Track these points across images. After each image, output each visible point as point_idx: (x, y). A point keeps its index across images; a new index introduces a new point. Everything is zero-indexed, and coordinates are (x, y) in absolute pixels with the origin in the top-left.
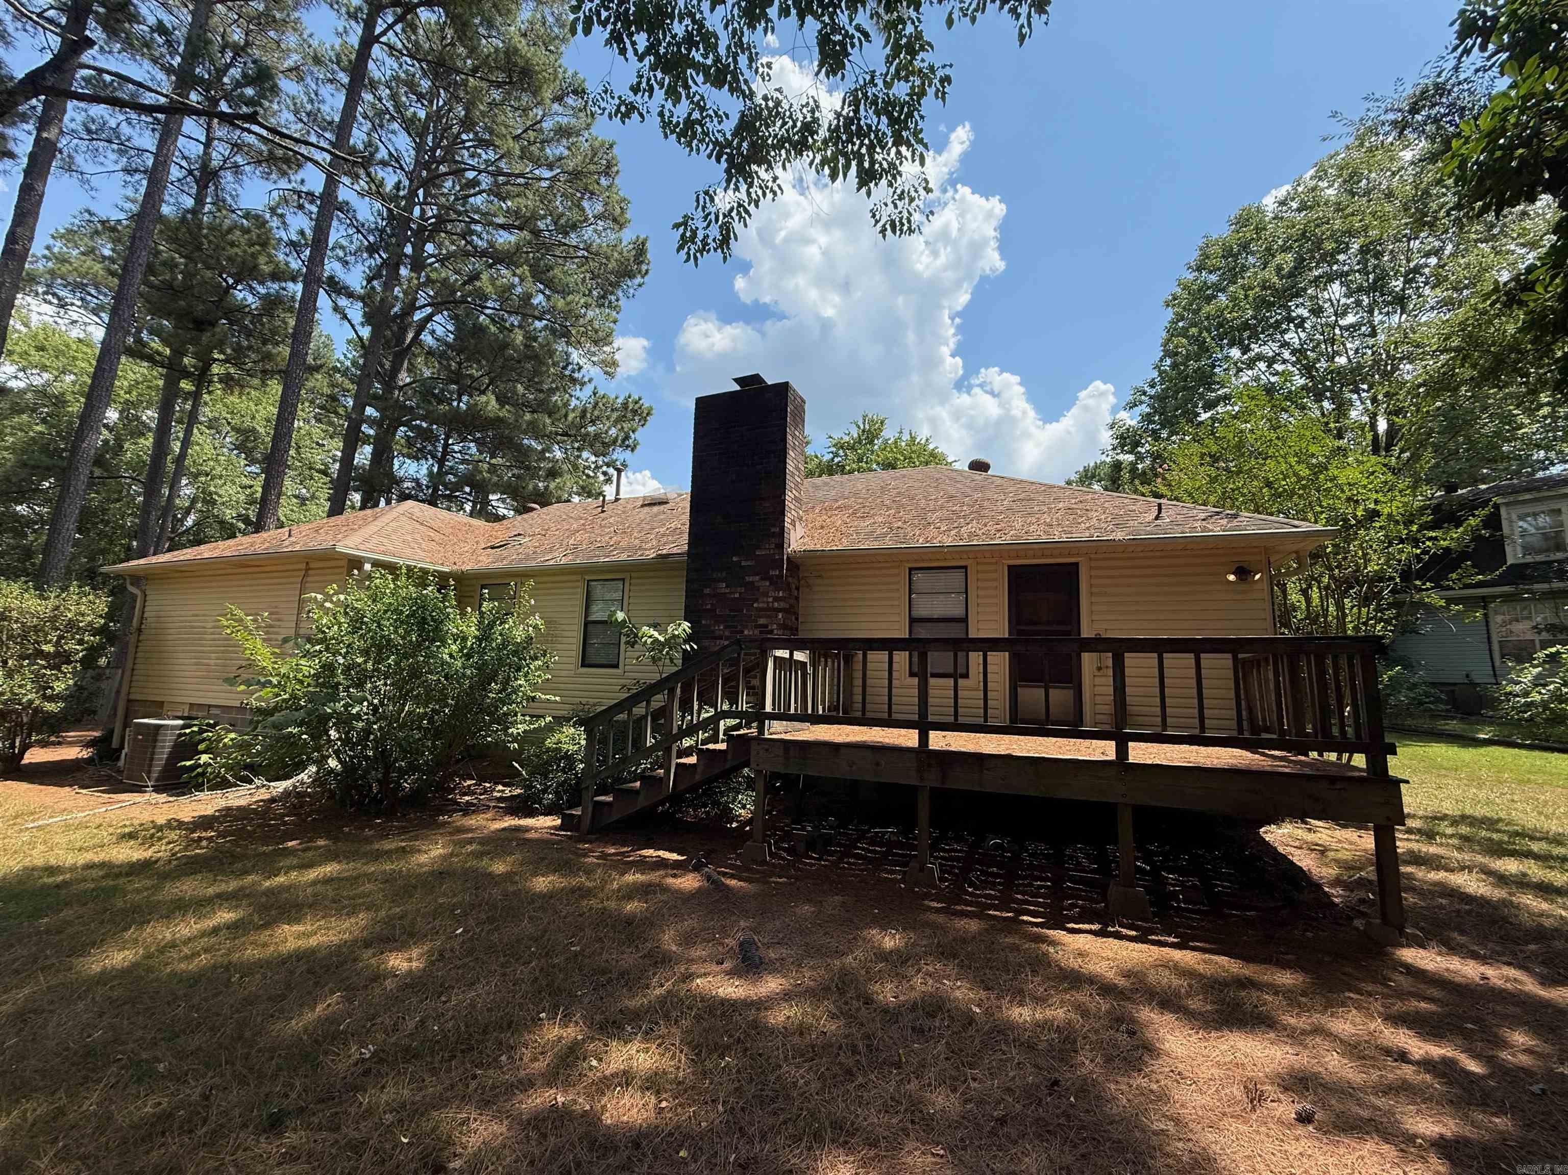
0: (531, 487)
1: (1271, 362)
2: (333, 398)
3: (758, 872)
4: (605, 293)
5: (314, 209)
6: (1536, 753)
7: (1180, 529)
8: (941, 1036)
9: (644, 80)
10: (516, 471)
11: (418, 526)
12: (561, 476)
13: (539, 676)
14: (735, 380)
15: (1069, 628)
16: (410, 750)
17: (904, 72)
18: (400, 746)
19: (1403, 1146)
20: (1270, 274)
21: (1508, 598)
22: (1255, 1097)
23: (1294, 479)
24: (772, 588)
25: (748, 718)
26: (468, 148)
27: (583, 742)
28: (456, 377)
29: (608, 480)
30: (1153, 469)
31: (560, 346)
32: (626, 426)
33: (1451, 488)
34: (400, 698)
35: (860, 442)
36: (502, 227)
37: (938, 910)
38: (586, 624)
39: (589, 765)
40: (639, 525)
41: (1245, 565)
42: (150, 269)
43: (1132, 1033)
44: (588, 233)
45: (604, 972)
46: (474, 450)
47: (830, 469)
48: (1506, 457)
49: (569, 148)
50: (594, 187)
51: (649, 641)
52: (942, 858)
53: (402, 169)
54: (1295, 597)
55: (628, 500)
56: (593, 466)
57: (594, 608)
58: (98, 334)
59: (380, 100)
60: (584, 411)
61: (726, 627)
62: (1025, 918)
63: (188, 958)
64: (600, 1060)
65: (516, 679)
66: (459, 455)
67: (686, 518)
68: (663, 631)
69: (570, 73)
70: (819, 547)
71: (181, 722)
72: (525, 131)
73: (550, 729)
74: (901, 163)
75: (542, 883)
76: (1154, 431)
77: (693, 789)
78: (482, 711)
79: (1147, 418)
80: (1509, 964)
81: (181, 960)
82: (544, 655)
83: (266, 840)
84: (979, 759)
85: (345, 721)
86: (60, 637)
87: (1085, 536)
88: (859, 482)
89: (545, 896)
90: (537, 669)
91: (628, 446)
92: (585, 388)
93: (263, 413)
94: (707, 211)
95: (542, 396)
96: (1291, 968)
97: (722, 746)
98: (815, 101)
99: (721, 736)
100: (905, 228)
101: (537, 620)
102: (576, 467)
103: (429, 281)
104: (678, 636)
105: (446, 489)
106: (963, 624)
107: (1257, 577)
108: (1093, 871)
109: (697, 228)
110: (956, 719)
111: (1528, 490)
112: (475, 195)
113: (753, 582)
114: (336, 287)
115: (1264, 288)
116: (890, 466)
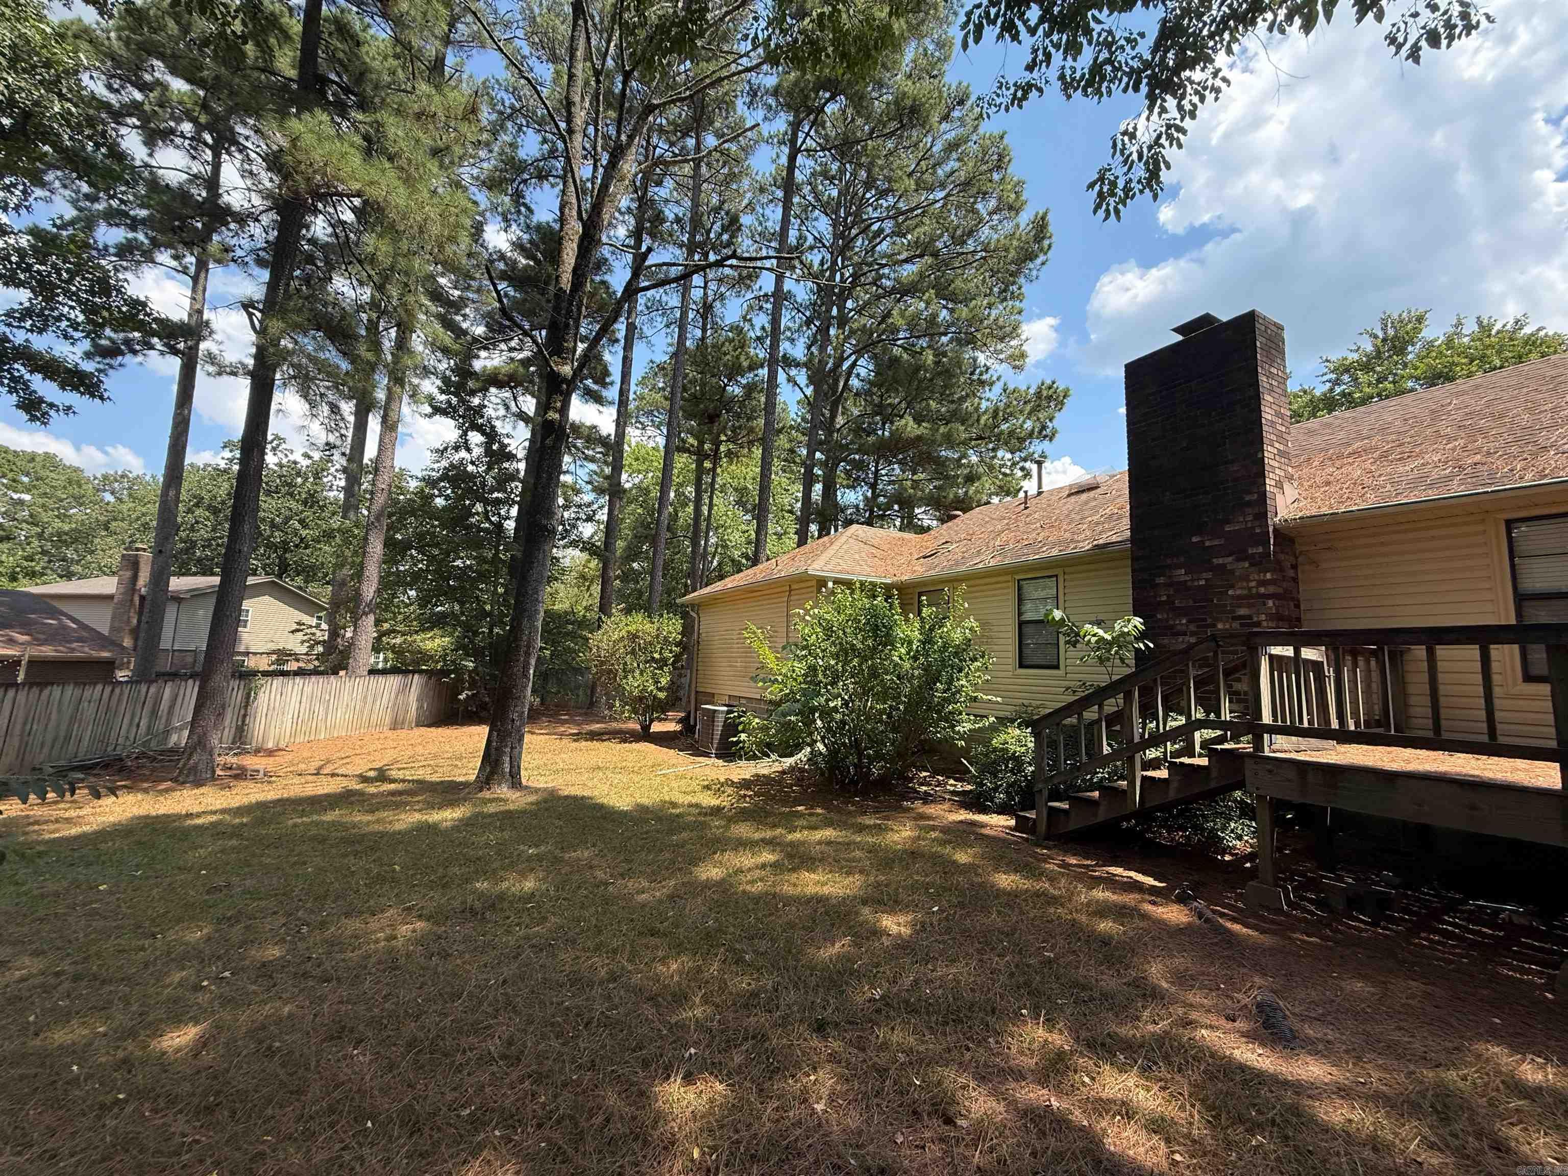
0: (951, 496)
2: (792, 451)
3: (1272, 922)
4: (1007, 286)
5: (769, 306)
9: (1040, 53)
10: (936, 483)
11: (862, 545)
12: (979, 479)
13: (979, 677)
14: (1175, 330)
16: (876, 741)
18: (869, 736)
24: (1253, 569)
25: (1235, 730)
26: (871, 205)
27: (1031, 745)
28: (879, 410)
29: (1027, 475)
31: (968, 354)
32: (1042, 415)
34: (864, 694)
36: (906, 261)
38: (1021, 624)
39: (1039, 767)
40: (1068, 516)
42: (685, 389)
44: (985, 232)
45: (1084, 988)
46: (898, 471)
47: (1329, 403)
49: (959, 160)
50: (988, 187)
51: (1094, 639)
53: (824, 246)
55: (1051, 492)
56: (1009, 464)
57: (1028, 606)
58: (661, 441)
59: (804, 198)
60: (996, 412)
61: (1189, 621)
63: (752, 882)
64: (1093, 1079)
65: (958, 680)
66: (886, 478)
67: (1125, 499)
68: (1109, 629)
69: (954, 87)
70: (1325, 510)
71: (725, 709)
72: (918, 164)
73: (994, 729)
75: (1005, 880)
77: (1166, 807)
78: (929, 709)
81: (748, 882)
82: (983, 657)
83: (785, 803)
85: (826, 713)
86: (662, 648)
88: (1384, 412)
89: (1009, 894)
90: (978, 670)
91: (1046, 436)
92: (994, 388)
93: (751, 474)
94: (1127, 152)
95: (953, 406)
97: (1202, 761)
99: (1198, 750)
101: (972, 622)
102: (991, 468)
103: (852, 332)
104: (1128, 633)
105: (880, 509)
109: (1116, 177)
112: (880, 243)
113: (1224, 566)
114: (789, 362)
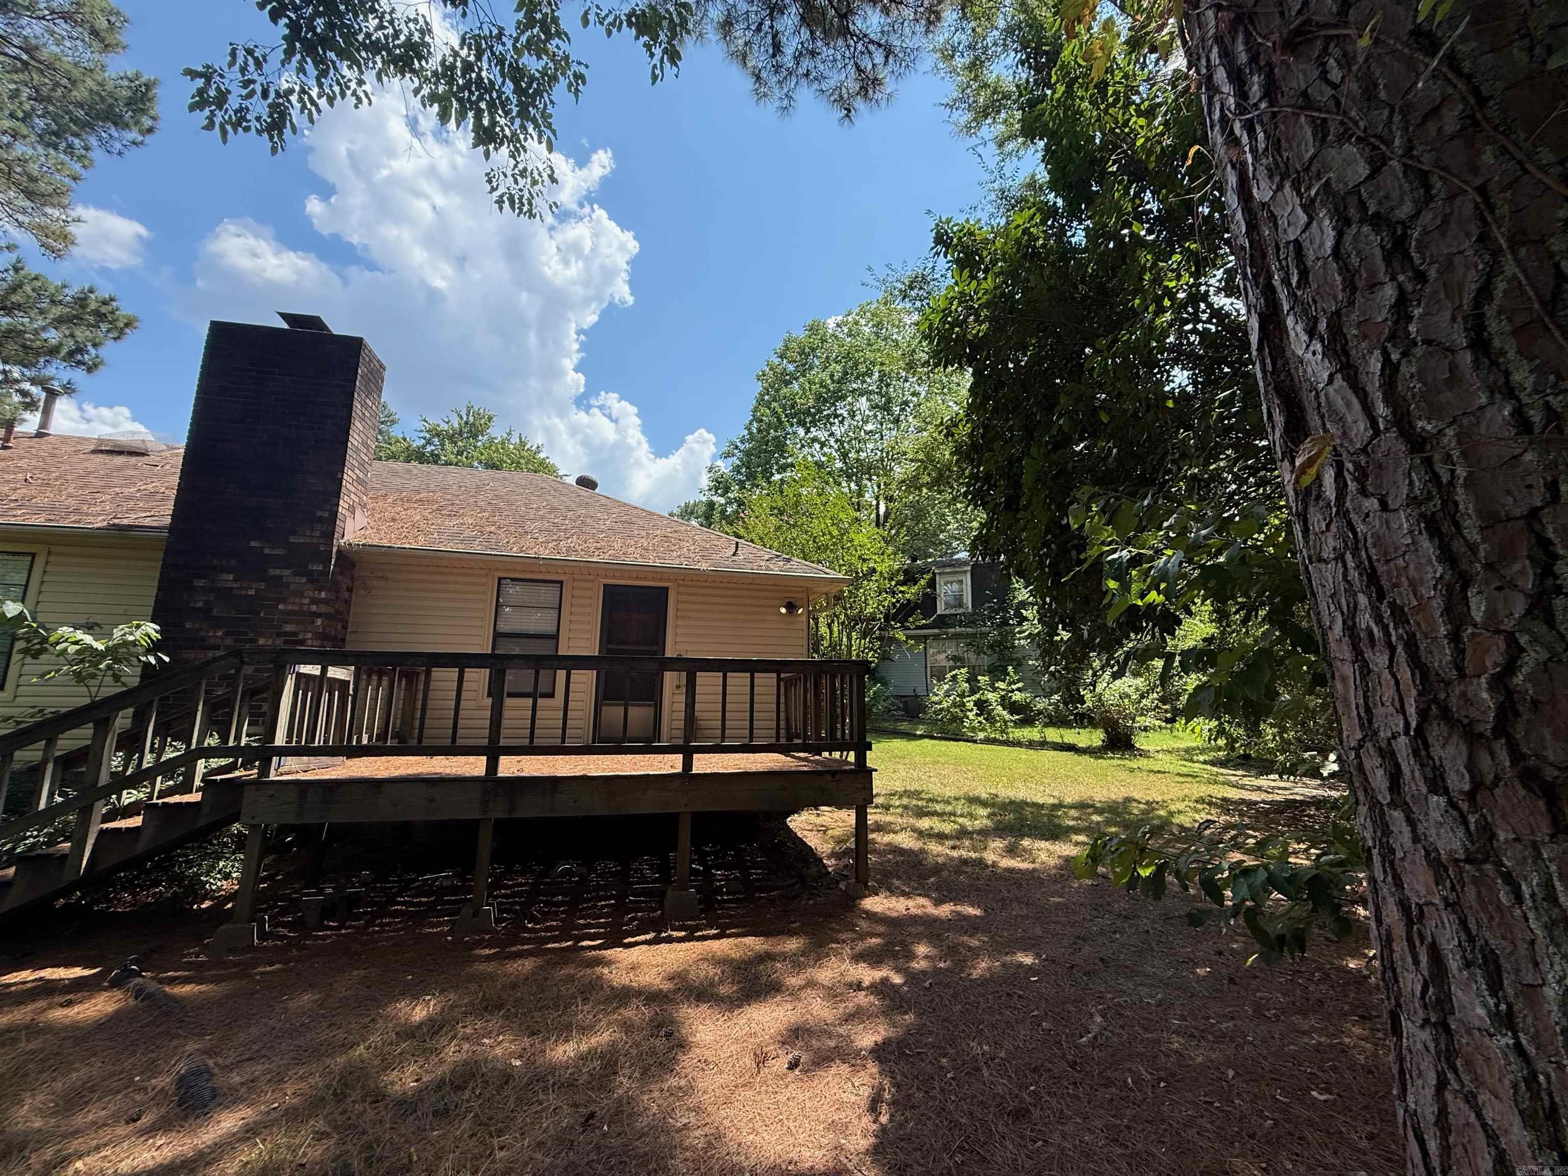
1: (823, 445)
3: (235, 964)
4: (61, 130)
6: (943, 742)
7: (750, 566)
8: (469, 1110)
14: (283, 315)
15: (655, 648)
17: (537, 48)
19: (853, 1061)
20: (825, 376)
21: (936, 637)
22: (761, 1059)
23: (828, 537)
24: (309, 586)
25: (248, 756)
29: (28, 404)
30: (737, 512)
32: (82, 334)
33: (914, 559)
35: (461, 433)
37: (488, 958)
40: (81, 477)
41: (792, 600)
43: (669, 1035)
47: (419, 456)
48: (941, 543)
51: (72, 649)
52: (504, 896)
54: (823, 630)
55: (64, 439)
61: (227, 634)
62: (584, 943)
67: (175, 480)
68: (102, 635)
74: (526, 139)
76: (740, 481)
77: (133, 863)
79: (737, 469)
80: (920, 895)
84: (554, 783)
87: (675, 563)
88: (452, 476)
91: (79, 363)
94: (249, 77)
96: (796, 934)
97: (196, 797)
98: (427, 23)
99: (197, 782)
100: (525, 209)
104: (134, 643)
106: (554, 641)
107: (800, 611)
108: (655, 881)
109: (229, 92)
110: (532, 741)
111: (950, 566)
113: (280, 577)
115: (821, 386)
116: (492, 466)
